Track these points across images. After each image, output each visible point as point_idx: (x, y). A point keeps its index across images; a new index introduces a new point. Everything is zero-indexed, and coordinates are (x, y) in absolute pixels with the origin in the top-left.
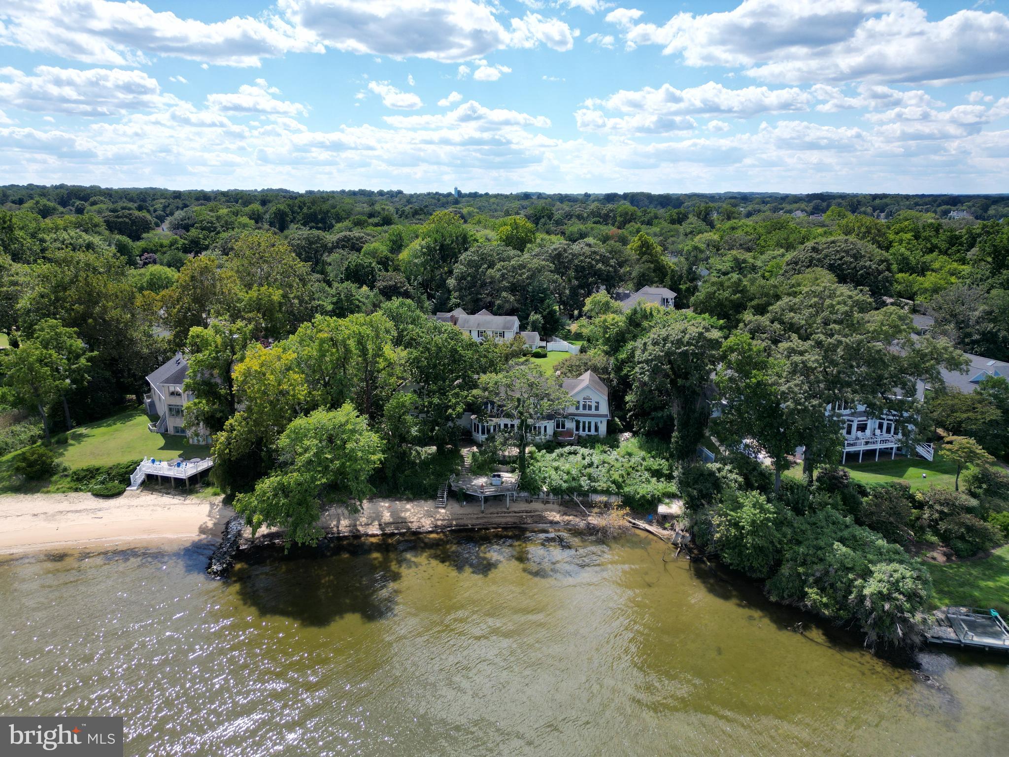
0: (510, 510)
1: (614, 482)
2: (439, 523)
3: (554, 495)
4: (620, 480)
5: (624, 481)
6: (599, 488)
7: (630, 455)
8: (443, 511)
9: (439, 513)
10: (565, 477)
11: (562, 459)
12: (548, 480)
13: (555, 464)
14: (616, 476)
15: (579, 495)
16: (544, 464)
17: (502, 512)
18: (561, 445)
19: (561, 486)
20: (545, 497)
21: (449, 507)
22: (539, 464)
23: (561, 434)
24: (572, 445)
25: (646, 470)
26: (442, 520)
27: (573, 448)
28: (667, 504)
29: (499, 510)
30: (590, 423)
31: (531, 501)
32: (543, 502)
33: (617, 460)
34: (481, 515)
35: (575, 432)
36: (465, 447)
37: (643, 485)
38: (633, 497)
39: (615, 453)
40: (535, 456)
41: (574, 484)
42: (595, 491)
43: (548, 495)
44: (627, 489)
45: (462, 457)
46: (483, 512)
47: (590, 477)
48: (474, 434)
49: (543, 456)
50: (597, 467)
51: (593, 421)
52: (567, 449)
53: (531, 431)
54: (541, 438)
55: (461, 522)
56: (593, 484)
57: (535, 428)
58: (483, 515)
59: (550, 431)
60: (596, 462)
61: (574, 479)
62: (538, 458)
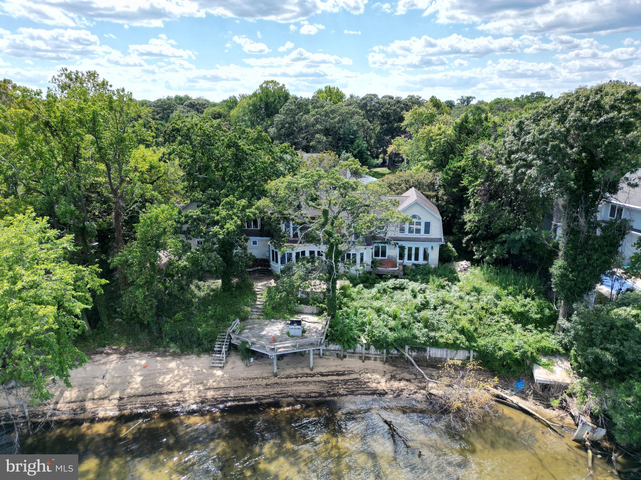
0: (315, 371)
1: (462, 331)
2: (210, 394)
3: (377, 348)
4: (472, 328)
5: (476, 330)
6: (441, 340)
7: (478, 291)
8: (219, 373)
9: (213, 375)
10: (392, 323)
11: (385, 297)
12: (367, 328)
13: (377, 304)
14: (464, 322)
15: (412, 349)
16: (361, 303)
17: (303, 375)
18: (382, 277)
19: (386, 337)
20: (364, 351)
21: (229, 367)
22: (355, 303)
23: (381, 263)
24: (396, 277)
25: (504, 313)
26: (215, 389)
27: (399, 281)
28: (546, 366)
29: (299, 371)
30: (417, 249)
31: (345, 357)
32: (360, 358)
33: (461, 298)
34: (273, 380)
35: (399, 261)
36: (259, 279)
37: (504, 335)
38: (492, 354)
39: (455, 288)
40: (349, 292)
41: (405, 333)
42: (435, 344)
43: (368, 349)
44: (481, 342)
45: (254, 294)
46: (275, 375)
47: (427, 324)
48: (272, 263)
49: (359, 293)
50: (435, 308)
51: (422, 247)
52: (391, 283)
53: (343, 259)
54: (357, 269)
55: (243, 393)
56: (432, 334)
57: (349, 255)
58: (276, 380)
59: (368, 259)
60: (433, 302)
61: (404, 326)
62: (354, 295)
